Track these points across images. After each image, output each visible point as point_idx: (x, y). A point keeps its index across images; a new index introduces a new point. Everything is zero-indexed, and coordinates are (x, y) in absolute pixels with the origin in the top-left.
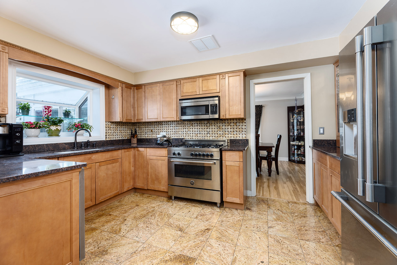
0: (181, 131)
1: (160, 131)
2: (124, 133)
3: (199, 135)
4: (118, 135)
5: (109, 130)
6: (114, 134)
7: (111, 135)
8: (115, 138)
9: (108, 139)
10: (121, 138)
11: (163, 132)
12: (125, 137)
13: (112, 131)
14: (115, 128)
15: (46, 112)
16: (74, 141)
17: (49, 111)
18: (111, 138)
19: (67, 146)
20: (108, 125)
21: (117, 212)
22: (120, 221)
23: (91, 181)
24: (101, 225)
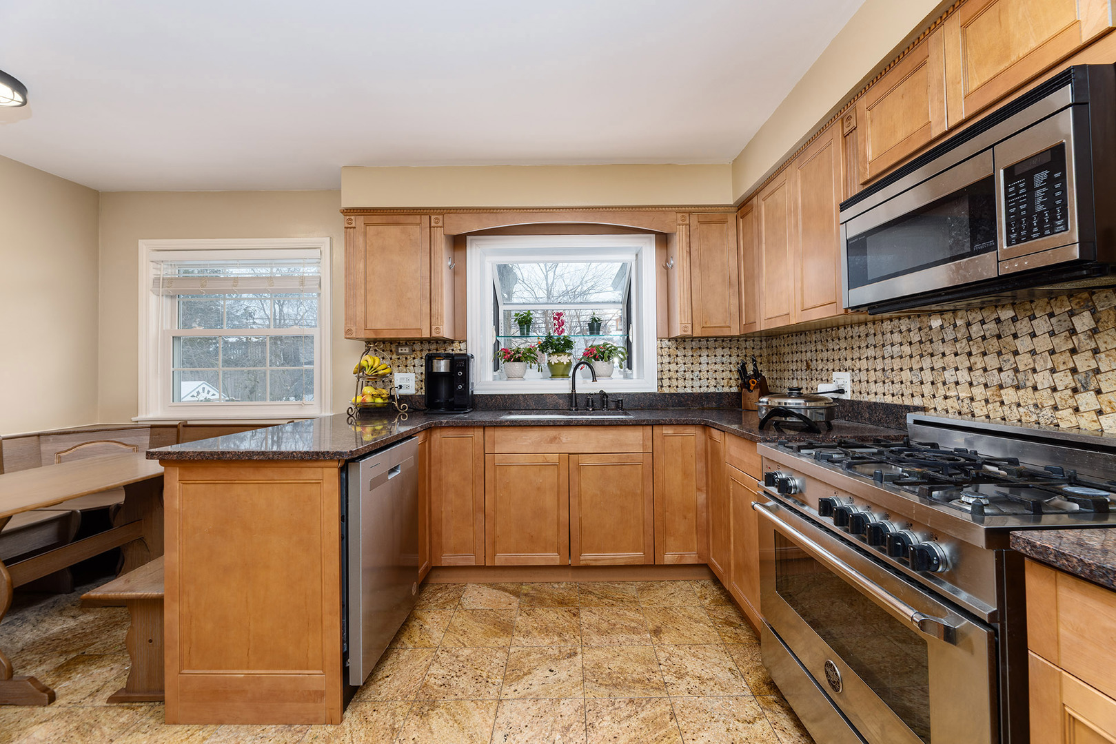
0: (911, 369)
1: (830, 366)
2: (723, 371)
3: (1009, 395)
4: (700, 379)
5: (669, 363)
6: (688, 375)
7: (677, 379)
8: (692, 387)
9: (666, 390)
10: (712, 390)
11: (840, 370)
12: (731, 387)
13: (679, 366)
14: (692, 356)
15: (557, 327)
16: (570, 392)
18: (677, 387)
19: (561, 401)
20: (667, 349)
21: (594, 619)
22: (560, 651)
23: (558, 500)
24: (530, 628)
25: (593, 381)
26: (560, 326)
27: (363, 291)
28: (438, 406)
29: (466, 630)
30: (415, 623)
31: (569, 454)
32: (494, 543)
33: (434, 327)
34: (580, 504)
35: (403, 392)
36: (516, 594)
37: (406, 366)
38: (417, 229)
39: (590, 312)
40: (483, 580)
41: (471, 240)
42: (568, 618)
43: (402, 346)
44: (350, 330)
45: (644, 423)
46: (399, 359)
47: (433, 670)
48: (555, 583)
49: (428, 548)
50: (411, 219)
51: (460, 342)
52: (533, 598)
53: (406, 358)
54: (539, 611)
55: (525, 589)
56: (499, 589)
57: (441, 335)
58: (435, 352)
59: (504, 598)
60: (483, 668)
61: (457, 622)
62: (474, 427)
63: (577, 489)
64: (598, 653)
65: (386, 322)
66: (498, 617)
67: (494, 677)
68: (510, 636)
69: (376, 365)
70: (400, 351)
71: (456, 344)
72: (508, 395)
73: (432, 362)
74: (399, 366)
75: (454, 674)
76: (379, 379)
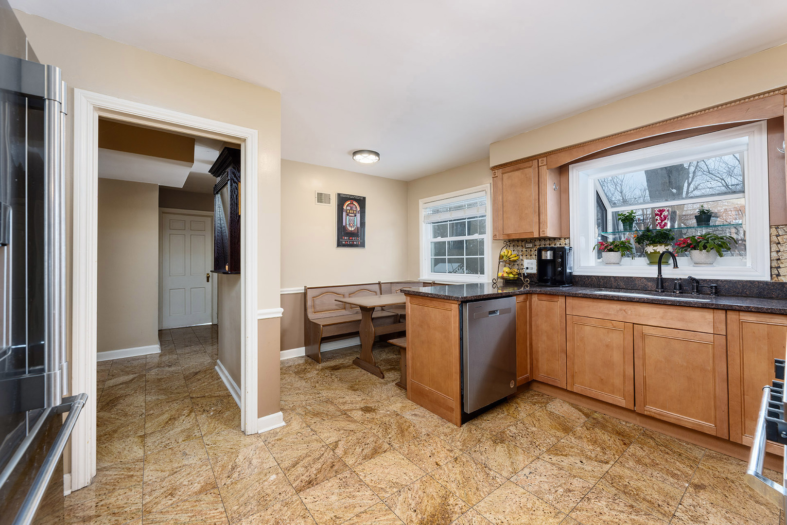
15: (658, 222)
16: (657, 276)
17: (661, 218)
19: (649, 284)
21: (640, 453)
22: (596, 456)
23: (624, 358)
24: (583, 436)
25: (674, 267)
26: (662, 221)
27: (501, 212)
28: (546, 281)
29: (541, 419)
30: (514, 405)
31: (634, 324)
32: (573, 376)
33: (541, 230)
34: (644, 364)
35: (529, 271)
36: (587, 415)
37: (531, 255)
38: (531, 170)
39: (698, 206)
40: (567, 399)
41: (572, 167)
42: (618, 443)
43: (529, 243)
44: (495, 235)
45: (713, 307)
46: (526, 251)
47: (511, 428)
48: (624, 421)
49: (529, 366)
50: (527, 164)
51: (565, 239)
52: (598, 422)
53: (531, 250)
54: (597, 430)
55: (596, 415)
56: (577, 409)
57: (546, 235)
58: (544, 246)
59: (576, 414)
60: (538, 440)
61: (538, 414)
62: (558, 295)
63: (641, 352)
64: (629, 473)
65: (515, 229)
66: (565, 422)
67: (542, 447)
68: (566, 434)
69: (509, 254)
70: (527, 246)
71: (562, 240)
72: (602, 277)
73: (541, 253)
74: (526, 255)
75: (521, 435)
76: (511, 263)
